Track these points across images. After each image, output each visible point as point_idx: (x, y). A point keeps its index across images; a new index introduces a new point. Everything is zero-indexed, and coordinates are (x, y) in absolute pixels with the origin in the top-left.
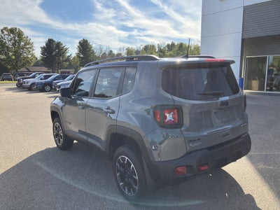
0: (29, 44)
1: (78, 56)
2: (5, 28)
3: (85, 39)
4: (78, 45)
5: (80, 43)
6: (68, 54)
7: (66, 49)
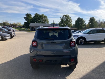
0: (71, 20)
1: (89, 24)
2: (64, 15)
3: (93, 17)
4: (90, 19)
5: (90, 18)
6: (85, 23)
7: (84, 21)
